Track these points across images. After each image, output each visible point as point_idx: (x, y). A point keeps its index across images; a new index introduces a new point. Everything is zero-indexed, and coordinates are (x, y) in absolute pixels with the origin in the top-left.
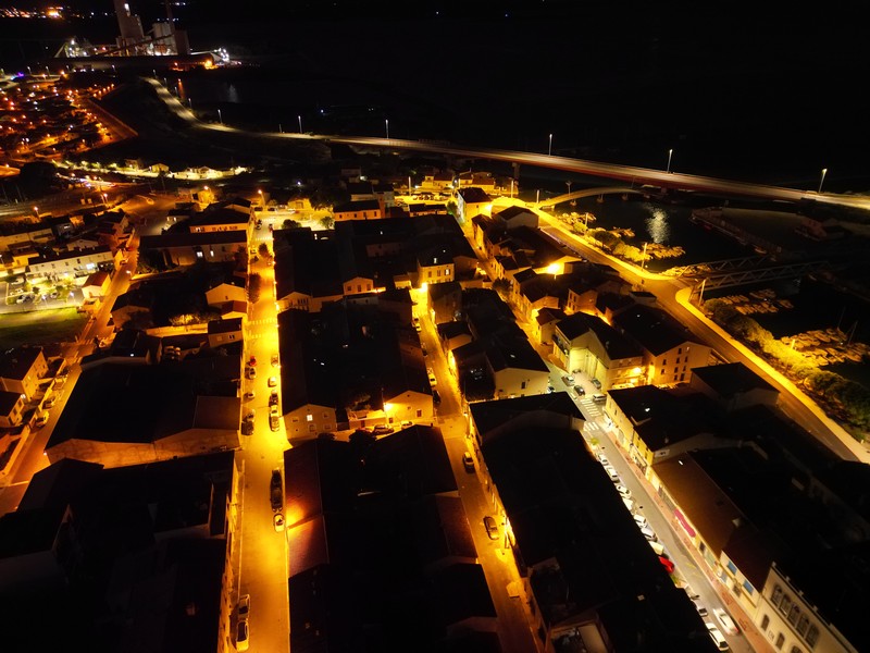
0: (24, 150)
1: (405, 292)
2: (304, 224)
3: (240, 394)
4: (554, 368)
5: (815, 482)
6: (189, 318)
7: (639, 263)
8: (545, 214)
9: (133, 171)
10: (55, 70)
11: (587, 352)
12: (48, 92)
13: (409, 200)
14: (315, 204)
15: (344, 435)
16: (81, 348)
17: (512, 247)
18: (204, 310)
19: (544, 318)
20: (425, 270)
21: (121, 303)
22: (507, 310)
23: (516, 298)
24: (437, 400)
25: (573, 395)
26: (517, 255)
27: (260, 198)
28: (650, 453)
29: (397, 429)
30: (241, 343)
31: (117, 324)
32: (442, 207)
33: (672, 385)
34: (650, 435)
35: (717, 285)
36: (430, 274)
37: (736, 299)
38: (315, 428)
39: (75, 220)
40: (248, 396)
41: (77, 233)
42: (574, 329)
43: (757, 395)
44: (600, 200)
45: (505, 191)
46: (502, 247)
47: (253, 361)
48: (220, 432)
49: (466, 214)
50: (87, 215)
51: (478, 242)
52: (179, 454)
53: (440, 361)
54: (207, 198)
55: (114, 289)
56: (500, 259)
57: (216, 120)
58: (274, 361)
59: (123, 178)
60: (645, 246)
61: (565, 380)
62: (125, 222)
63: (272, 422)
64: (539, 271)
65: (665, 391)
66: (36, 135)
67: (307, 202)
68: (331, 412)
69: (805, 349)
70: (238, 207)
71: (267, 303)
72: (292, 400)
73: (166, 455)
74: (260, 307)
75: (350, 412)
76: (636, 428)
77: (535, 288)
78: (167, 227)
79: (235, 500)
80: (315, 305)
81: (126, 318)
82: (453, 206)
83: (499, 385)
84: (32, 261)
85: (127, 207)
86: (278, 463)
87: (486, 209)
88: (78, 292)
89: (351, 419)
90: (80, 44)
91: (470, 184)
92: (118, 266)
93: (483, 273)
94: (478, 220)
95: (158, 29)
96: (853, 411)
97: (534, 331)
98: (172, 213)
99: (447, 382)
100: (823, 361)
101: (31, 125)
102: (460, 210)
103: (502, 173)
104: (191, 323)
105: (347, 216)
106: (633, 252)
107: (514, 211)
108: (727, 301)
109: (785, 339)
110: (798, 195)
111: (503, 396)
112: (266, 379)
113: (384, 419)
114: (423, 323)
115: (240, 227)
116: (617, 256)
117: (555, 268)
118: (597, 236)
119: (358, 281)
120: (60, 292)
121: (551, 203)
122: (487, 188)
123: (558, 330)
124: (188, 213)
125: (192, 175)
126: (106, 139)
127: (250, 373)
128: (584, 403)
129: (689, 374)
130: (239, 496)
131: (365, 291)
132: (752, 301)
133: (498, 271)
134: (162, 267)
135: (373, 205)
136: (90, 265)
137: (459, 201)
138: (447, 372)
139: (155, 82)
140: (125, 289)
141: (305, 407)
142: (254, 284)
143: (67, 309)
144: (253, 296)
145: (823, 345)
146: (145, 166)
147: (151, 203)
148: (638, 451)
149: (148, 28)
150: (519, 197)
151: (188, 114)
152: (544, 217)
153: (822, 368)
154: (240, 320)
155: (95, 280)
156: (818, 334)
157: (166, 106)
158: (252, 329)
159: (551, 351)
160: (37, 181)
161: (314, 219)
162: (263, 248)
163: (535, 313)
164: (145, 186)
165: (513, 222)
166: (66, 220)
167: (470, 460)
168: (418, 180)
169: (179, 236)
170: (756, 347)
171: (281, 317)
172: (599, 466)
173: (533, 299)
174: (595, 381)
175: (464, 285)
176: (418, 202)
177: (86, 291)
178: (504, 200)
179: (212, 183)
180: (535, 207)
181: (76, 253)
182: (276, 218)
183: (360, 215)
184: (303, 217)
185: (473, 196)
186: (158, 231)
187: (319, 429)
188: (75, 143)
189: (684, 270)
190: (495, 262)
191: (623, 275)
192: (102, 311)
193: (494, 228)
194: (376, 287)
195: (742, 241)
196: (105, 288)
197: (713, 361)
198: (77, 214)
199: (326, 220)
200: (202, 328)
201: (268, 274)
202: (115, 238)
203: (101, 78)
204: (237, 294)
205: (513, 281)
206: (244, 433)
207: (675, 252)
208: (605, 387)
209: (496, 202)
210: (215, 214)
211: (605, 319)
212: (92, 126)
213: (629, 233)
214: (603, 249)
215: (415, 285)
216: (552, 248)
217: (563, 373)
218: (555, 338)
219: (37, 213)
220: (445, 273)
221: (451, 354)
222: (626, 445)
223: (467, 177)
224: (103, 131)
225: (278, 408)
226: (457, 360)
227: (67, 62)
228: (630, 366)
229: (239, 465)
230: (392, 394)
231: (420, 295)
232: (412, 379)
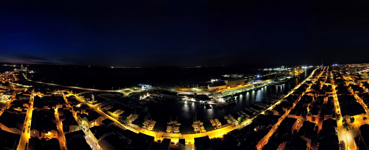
0: (6, 80)
1: (54, 109)
2: (39, 96)
3: (24, 124)
4: (80, 125)
5: (122, 136)
6: (20, 108)
7: (91, 104)
8: (76, 96)
9: (18, 85)
10: (13, 72)
11: (85, 121)
12: (11, 74)
13: (55, 93)
14: (41, 93)
15: (40, 138)
16: (5, 108)
17: (72, 102)
18: (22, 107)
19: (78, 115)
20: (57, 105)
21: (11, 103)
22: (71, 113)
23: (73, 111)
24: (58, 132)
25: (83, 130)
26: (73, 103)
27: (33, 91)
28: (97, 140)
29: (50, 139)
30: (26, 114)
31: (10, 106)
32: (61, 95)
33: (99, 125)
34: (97, 137)
35: (102, 106)
36: (58, 106)
37: (105, 108)
38: (35, 135)
39: (9, 90)
40: (25, 125)
41: (9, 92)
42: (82, 116)
43: (112, 123)
44: (85, 94)
45: (71, 93)
46: (70, 102)
47: (27, 118)
48: (20, 130)
49: (65, 96)
50: (11, 89)
51: (67, 101)
52: (13, 132)
53: (59, 123)
54: (26, 90)
55: (11, 100)
56: (70, 104)
57: (29, 79)
58: (30, 119)
59: (16, 85)
60: (92, 101)
61: (82, 127)
62: (15, 91)
63: (28, 131)
64: (76, 106)
65: (98, 126)
66: (8, 79)
67: (40, 93)
68: (38, 132)
69: (116, 114)
70: (30, 92)
71: (31, 108)
72: (32, 128)
73: (11, 132)
74: (30, 109)
75: (42, 133)
76: (94, 135)
77: (76, 109)
78: (20, 93)
79: (19, 147)
80: (39, 110)
81: (11, 105)
82: (62, 95)
83: (70, 129)
84: (3, 94)
85: (16, 89)
86: (28, 141)
87: (68, 96)
88: (7, 100)
89: (42, 135)
90: (16, 69)
91: (65, 91)
92: (12, 97)
93: (67, 106)
94: (66, 97)
95: (25, 68)
96: (124, 121)
97: (76, 117)
98: (21, 91)
99: (60, 128)
100: (119, 115)
101: (8, 78)
102: (64, 95)
103: (70, 90)
104: (20, 109)
105: (46, 95)
106: (90, 102)
107: (72, 96)
108: (104, 108)
109: (113, 113)
110: (110, 91)
111: (71, 132)
112: (29, 122)
113: (48, 136)
114: (56, 116)
115: (30, 95)
116: (88, 103)
117: (79, 106)
118: (85, 100)
119: (46, 106)
120: (5, 99)
121: (78, 95)
122: (68, 92)
123: (80, 117)
124: (23, 91)
125: (25, 86)
126: (16, 80)
127: (26, 120)
128: (85, 132)
129: (101, 122)
130: (20, 146)
131: (47, 108)
132: (108, 108)
133: (70, 106)
134: (18, 99)
135: (50, 94)
136: (9, 96)
137: (63, 94)
138: (60, 126)
139: (23, 74)
140: (12, 101)
141: (34, 130)
142: (30, 104)
143: (4, 102)
144: (29, 107)
145: (118, 112)
146: (19, 84)
147: (19, 89)
148: (95, 140)
149: (24, 68)
150: (73, 94)
151: (26, 78)
152: (77, 97)
153: (119, 116)
154: (27, 110)
155: (9, 99)
156: (117, 111)
157: (24, 77)
158: (28, 112)
159: (79, 121)
160: (7, 84)
161: (40, 95)
162: (32, 99)
163: (76, 114)
164: (19, 87)
165: (72, 98)
166: (8, 89)
167: (64, 147)
168: (57, 90)
169: (21, 95)
170: (109, 115)
171: (33, 111)
172: (89, 146)
173: (76, 111)
174: (87, 127)
175: (64, 109)
176: (57, 94)
177: (8, 100)
178: (70, 94)
179: (27, 88)
180: (75, 95)
181: (8, 94)
182: (35, 95)
183: (48, 95)
184: (39, 95)
185: (66, 93)
186: (19, 94)
187: (36, 136)
188: (12, 80)
189: (98, 104)
190: (69, 105)
191: (89, 106)
192: (9, 103)
193: (69, 99)
194: (49, 108)
195: (104, 98)
196: (10, 100)
197: (104, 119)
198: (10, 89)
199: (42, 96)
200: (21, 110)
201: (32, 103)
202: (13, 93)
203: (17, 73)
204: (27, 105)
205: (72, 108)
206: (23, 132)
207: (96, 101)
208: (88, 128)
209: (69, 94)
210: (27, 92)
211: (87, 114)
212: (15, 78)
213: (89, 99)
214: (86, 102)
215: (55, 108)
216: (78, 102)
217: (81, 126)
218: (79, 119)
219: (5, 88)
220: (61, 106)
221: (61, 122)
222: (93, 140)
223: (65, 90)
224: (16, 79)
225: (29, 128)
226: (63, 124)
227: (14, 71)
228: (92, 122)
229: (21, 139)
230: (50, 130)
231: (56, 110)
232: (53, 127)
